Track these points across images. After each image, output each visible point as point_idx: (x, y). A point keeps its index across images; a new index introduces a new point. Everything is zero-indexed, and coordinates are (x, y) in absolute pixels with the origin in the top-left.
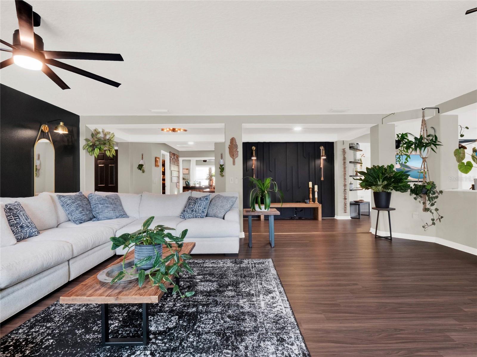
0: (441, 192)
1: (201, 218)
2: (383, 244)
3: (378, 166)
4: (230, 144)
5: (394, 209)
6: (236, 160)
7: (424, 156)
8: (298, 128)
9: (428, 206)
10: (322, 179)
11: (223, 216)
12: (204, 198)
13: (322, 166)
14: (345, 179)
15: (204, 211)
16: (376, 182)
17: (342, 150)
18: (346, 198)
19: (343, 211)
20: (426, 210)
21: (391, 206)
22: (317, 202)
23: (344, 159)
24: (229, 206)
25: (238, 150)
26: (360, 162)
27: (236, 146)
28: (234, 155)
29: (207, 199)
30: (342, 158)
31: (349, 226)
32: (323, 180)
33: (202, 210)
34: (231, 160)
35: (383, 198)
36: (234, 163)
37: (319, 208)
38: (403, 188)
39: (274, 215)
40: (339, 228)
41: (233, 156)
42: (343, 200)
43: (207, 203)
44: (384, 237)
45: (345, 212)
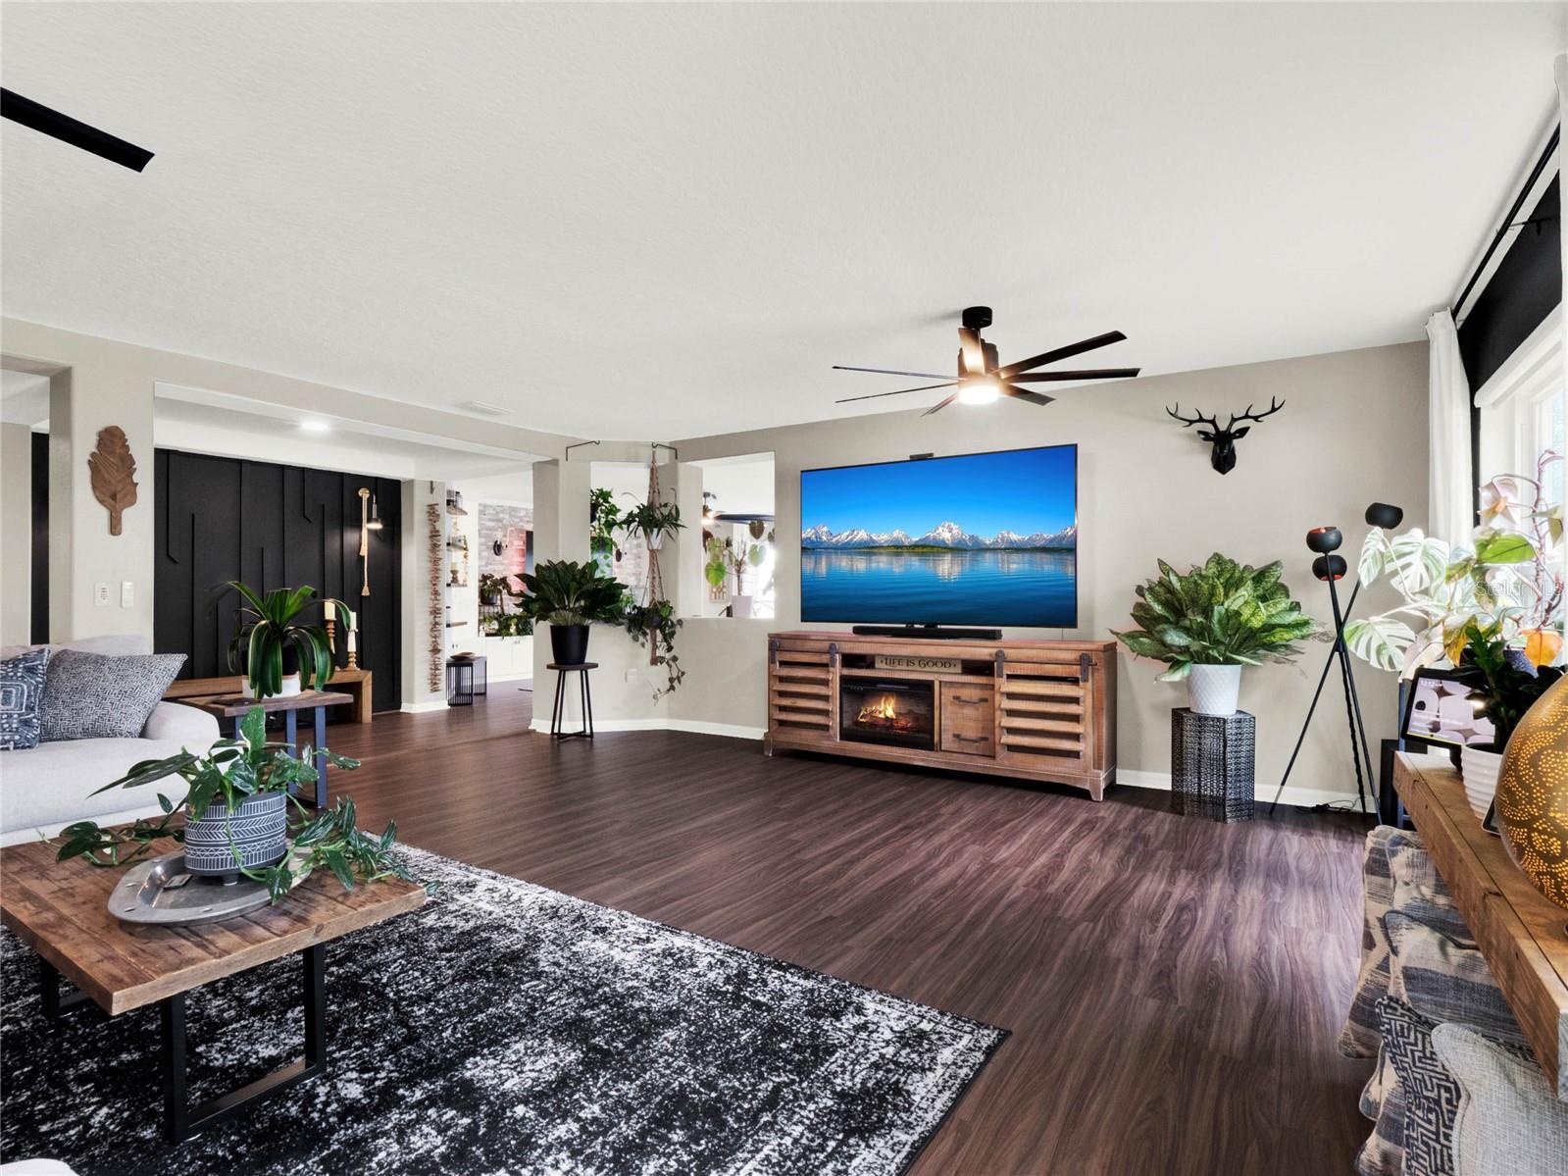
0: (680, 622)
1: (23, 748)
2: (572, 751)
3: (563, 562)
4: (95, 450)
5: (595, 666)
6: (128, 515)
7: (655, 547)
8: (315, 424)
9: (660, 653)
10: (366, 592)
11: (138, 728)
12: (16, 666)
13: (364, 552)
14: (436, 593)
15: (31, 719)
16: (561, 601)
17: (427, 509)
18: (440, 647)
19: (429, 687)
20: (656, 661)
21: (588, 659)
22: (353, 665)
23: (435, 534)
24: (157, 690)
25: (136, 478)
26: (462, 544)
27: (127, 464)
28: (118, 496)
29: (31, 670)
30: (426, 531)
31: (443, 730)
32: (368, 594)
33: (20, 715)
34: (102, 514)
35: (574, 638)
36: (115, 528)
37: (364, 685)
38: (613, 617)
39: (326, 707)
40: (419, 736)
41: (114, 497)
42: (428, 655)
43: (37, 688)
44: (574, 735)
45: (435, 690)
